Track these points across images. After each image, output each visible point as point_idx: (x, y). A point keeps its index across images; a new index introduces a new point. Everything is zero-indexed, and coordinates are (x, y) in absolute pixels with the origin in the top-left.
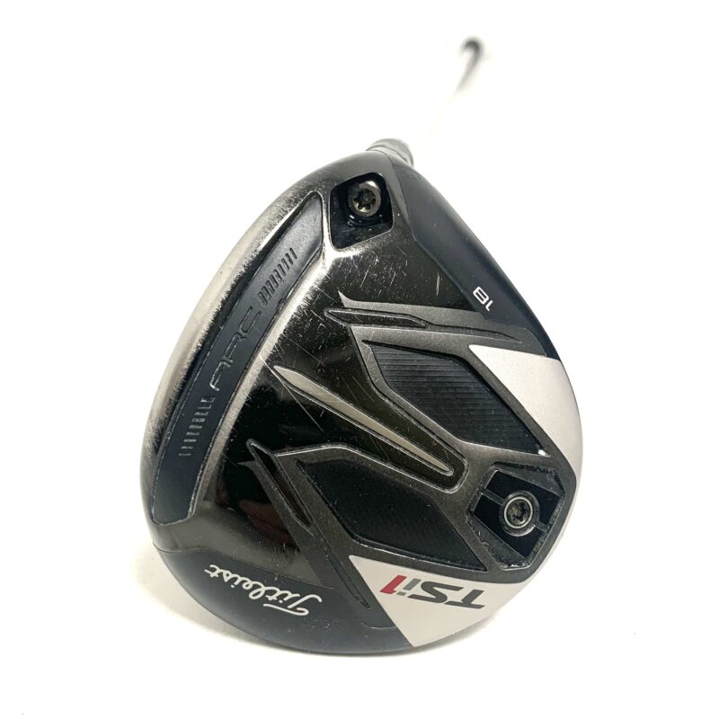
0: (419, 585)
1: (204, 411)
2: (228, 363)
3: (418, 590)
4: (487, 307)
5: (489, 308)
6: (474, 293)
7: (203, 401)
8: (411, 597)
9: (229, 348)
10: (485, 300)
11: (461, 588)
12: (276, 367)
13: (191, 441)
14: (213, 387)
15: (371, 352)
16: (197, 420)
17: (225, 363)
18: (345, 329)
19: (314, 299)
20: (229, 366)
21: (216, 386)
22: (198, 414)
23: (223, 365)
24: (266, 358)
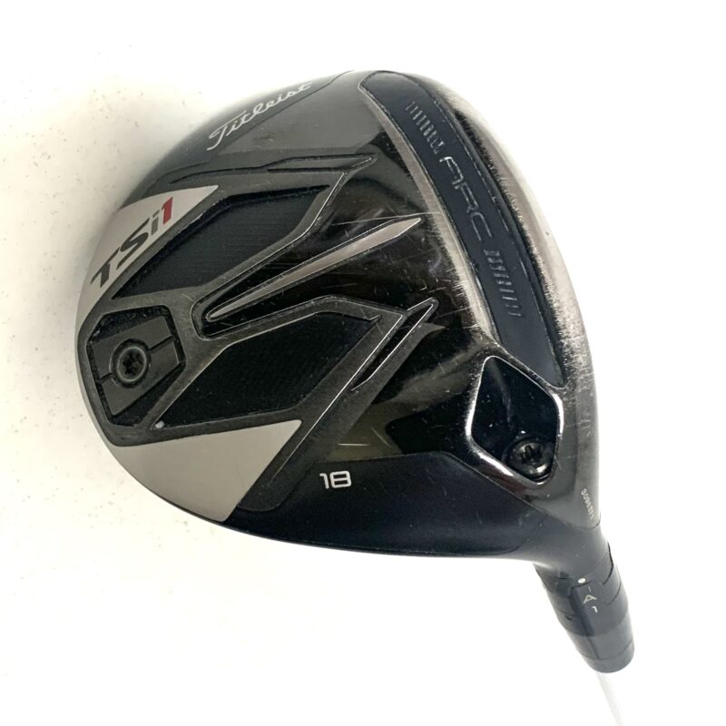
0: (150, 233)
1: (432, 140)
2: (458, 184)
3: (148, 229)
4: (325, 475)
5: (323, 477)
6: (347, 473)
7: (442, 143)
8: (148, 220)
9: (471, 193)
10: (333, 480)
11: (118, 267)
12: (419, 220)
13: (417, 116)
14: (447, 158)
15: (365, 318)
16: (429, 129)
17: (459, 181)
18: (405, 308)
19: (455, 299)
20: (454, 183)
21: (445, 162)
22: (434, 133)
23: (459, 177)
24: (434, 217)
